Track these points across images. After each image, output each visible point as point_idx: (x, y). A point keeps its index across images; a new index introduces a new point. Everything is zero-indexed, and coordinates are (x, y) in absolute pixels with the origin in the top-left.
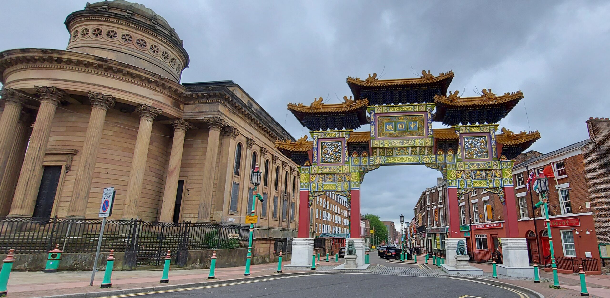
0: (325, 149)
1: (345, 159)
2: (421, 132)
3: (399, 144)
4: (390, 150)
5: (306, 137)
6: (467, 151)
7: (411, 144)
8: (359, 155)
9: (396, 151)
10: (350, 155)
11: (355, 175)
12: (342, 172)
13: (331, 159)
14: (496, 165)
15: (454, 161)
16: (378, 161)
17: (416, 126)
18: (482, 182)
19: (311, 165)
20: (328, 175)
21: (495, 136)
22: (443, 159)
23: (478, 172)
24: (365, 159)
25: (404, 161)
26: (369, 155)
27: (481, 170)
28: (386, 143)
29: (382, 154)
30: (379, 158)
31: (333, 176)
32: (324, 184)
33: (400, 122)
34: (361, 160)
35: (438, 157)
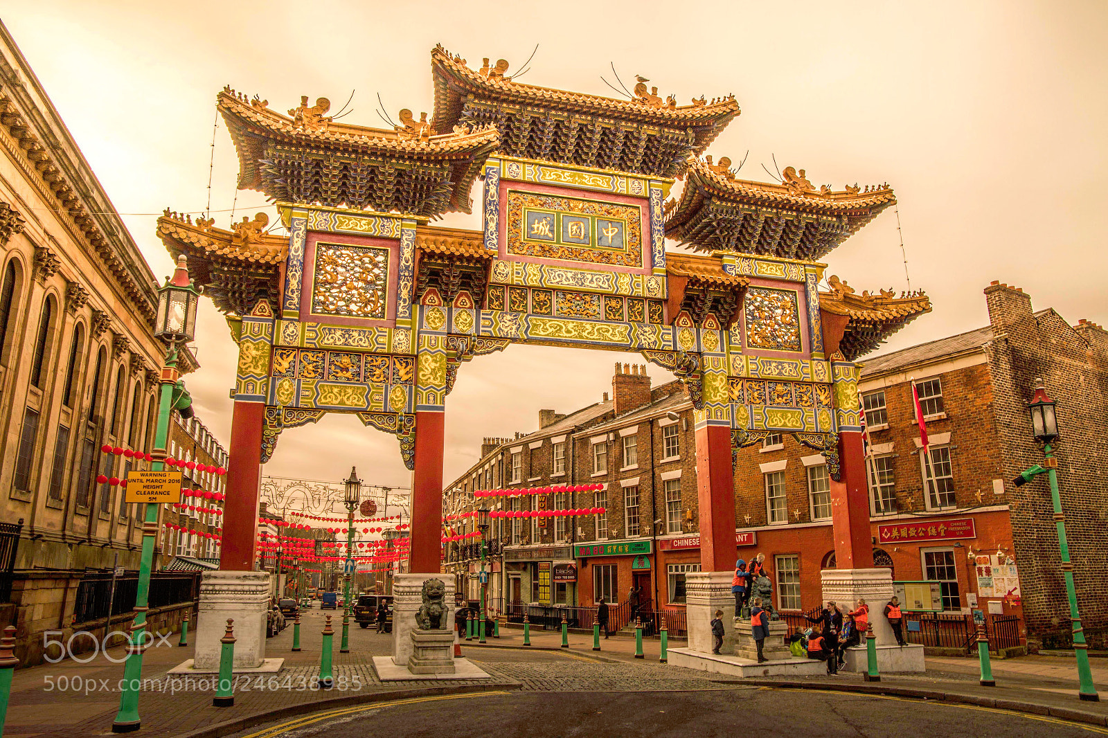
0: (328, 268)
1: (400, 309)
2: (632, 256)
3: (571, 282)
4: (542, 297)
5: (262, 218)
6: (750, 326)
7: (606, 288)
8: (445, 299)
9: (560, 301)
10: (415, 298)
11: (433, 365)
12: (386, 351)
13: (349, 301)
14: (818, 370)
15: (722, 350)
16: (507, 325)
17: (620, 234)
18: (789, 415)
19: (279, 317)
20: (338, 355)
21: (819, 294)
22: (693, 341)
23: (780, 388)
24: (464, 316)
25: (585, 334)
26: (480, 304)
27: (785, 382)
28: (532, 275)
29: (519, 306)
30: (509, 317)
31: (355, 359)
32: (323, 386)
33: (574, 217)
34: (453, 318)
35: (679, 334)
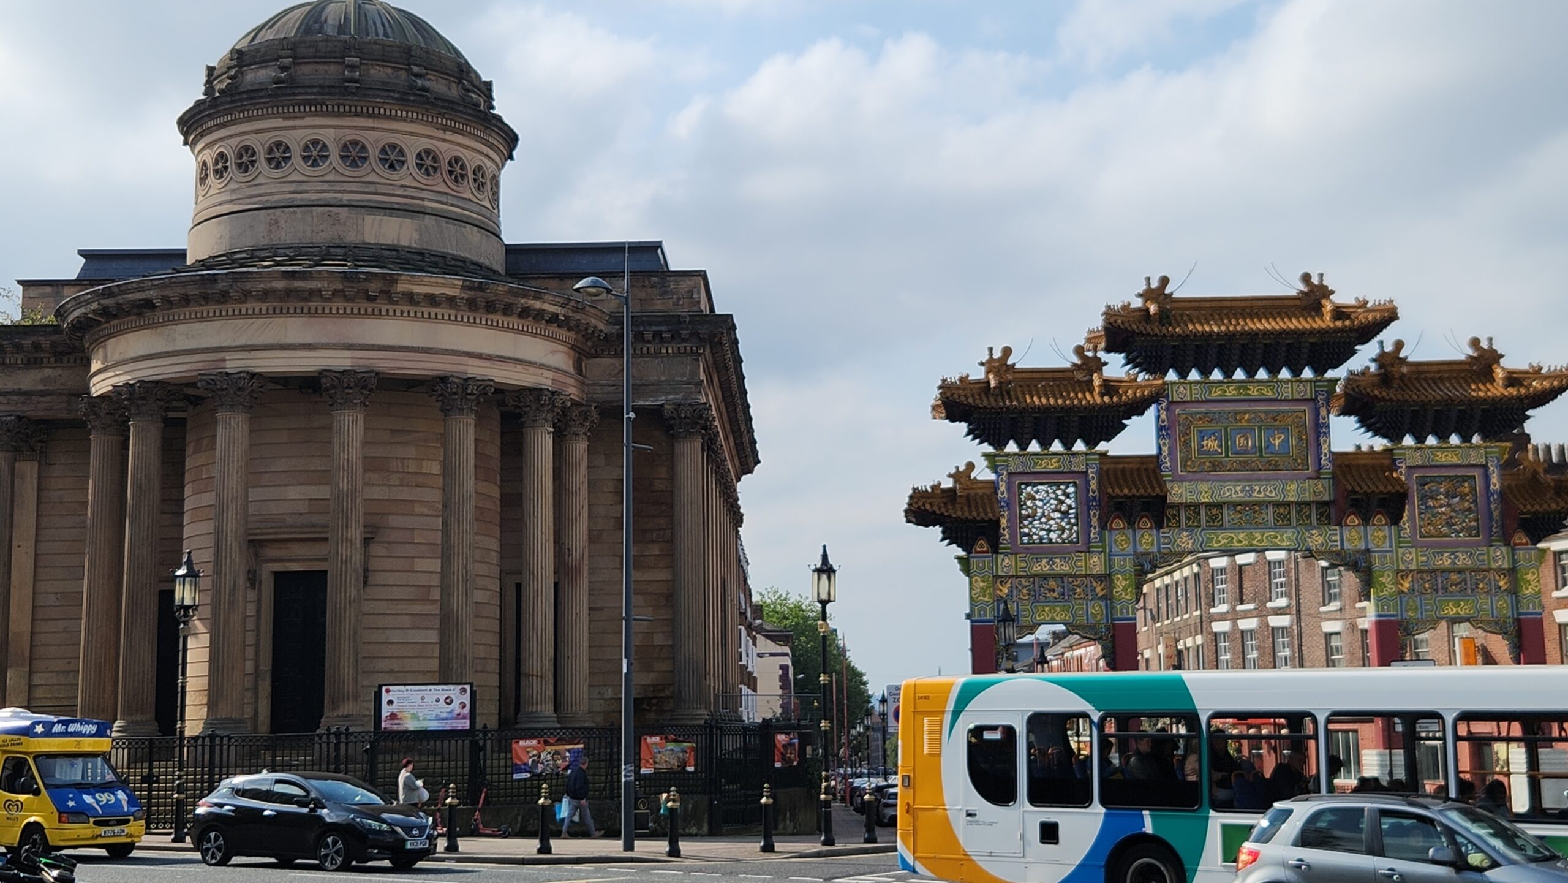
0: (1029, 503)
1: (1092, 535)
2: (1299, 461)
3: (1240, 495)
4: (1214, 511)
5: (970, 466)
6: (1423, 517)
7: (1273, 496)
8: (1129, 523)
9: (1231, 513)
10: (1103, 526)
11: (1124, 583)
12: (1084, 573)
13: (1049, 531)
14: (1500, 557)
15: (1391, 546)
16: (1184, 540)
17: (1285, 442)
18: (1463, 604)
19: (996, 551)
20: (1045, 579)
22: (1360, 538)
23: (1453, 576)
24: (1146, 536)
25: (1255, 542)
26: (1159, 524)
27: (1460, 571)
28: (1203, 492)
29: (1193, 522)
30: (1185, 534)
31: (1059, 581)
32: (1036, 606)
33: (1241, 428)
34: (1137, 539)
35: (1346, 533)
